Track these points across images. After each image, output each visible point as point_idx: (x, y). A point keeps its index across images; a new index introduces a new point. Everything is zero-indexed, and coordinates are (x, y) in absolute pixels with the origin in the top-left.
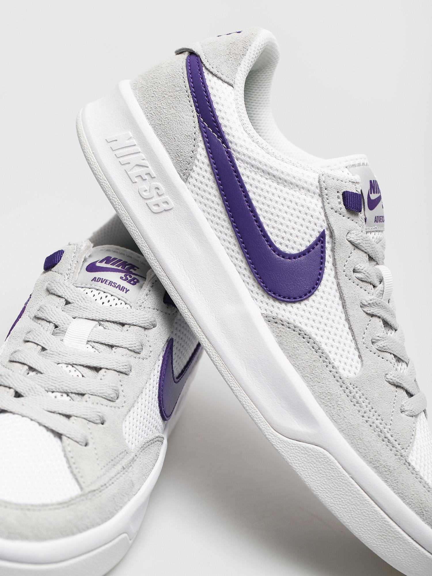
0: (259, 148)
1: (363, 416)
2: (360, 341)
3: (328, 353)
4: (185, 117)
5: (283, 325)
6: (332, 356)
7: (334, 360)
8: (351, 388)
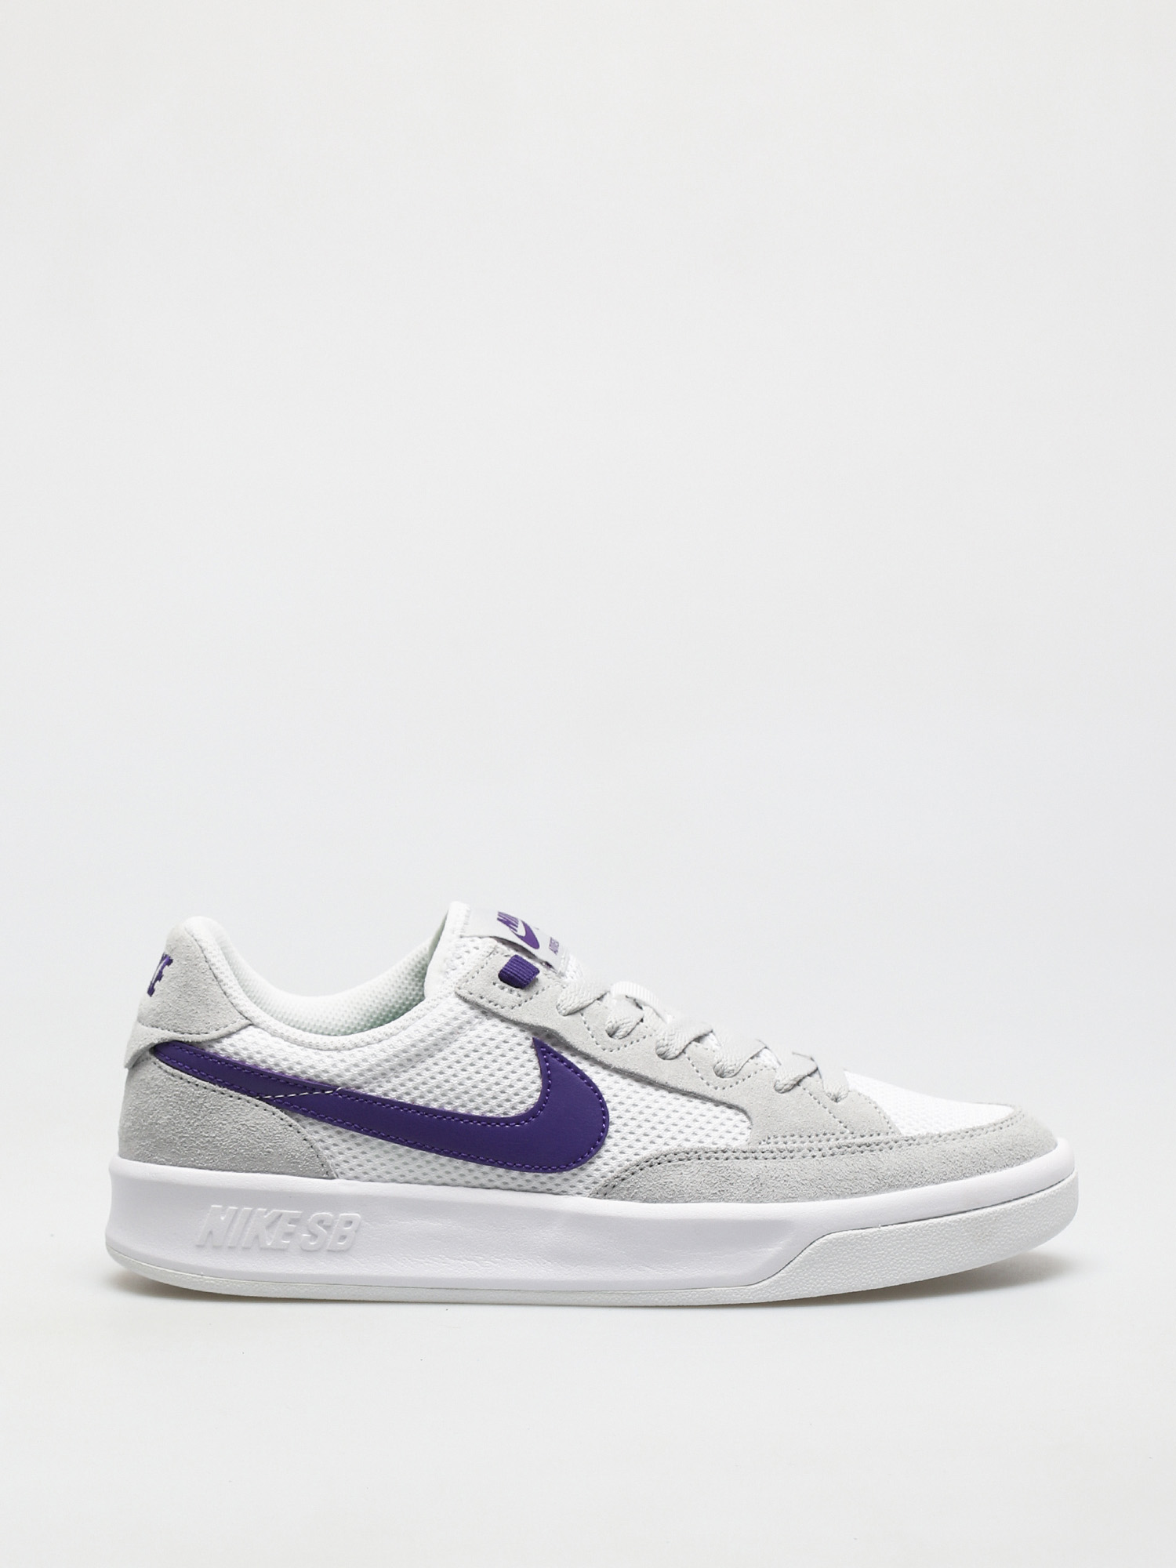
0: (366, 1049)
1: (814, 1157)
2: (709, 1092)
3: (701, 1145)
4: (249, 1117)
5: (623, 1180)
6: (708, 1144)
7: (714, 1144)
8: (767, 1147)
